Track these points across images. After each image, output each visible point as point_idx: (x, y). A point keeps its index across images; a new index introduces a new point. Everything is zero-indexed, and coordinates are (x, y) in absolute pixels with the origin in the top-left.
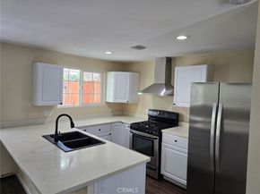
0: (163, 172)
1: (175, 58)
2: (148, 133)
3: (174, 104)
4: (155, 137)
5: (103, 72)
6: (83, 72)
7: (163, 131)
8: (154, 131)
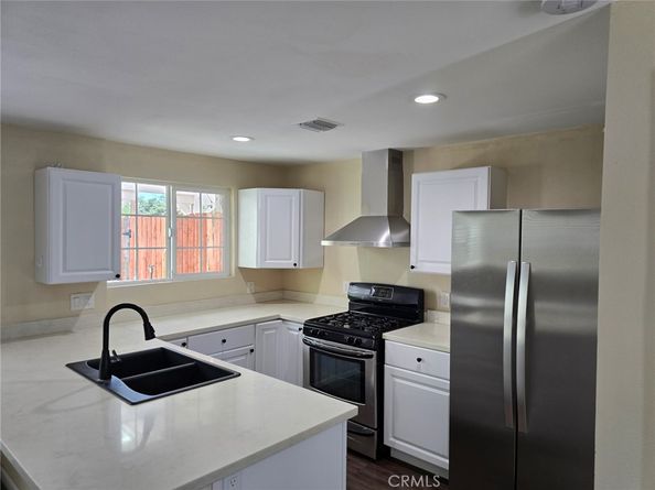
0: (389, 440)
1: (411, 152)
2: (350, 342)
3: (413, 267)
4: (368, 352)
5: (230, 190)
6: (174, 190)
7: (386, 335)
8: (365, 337)
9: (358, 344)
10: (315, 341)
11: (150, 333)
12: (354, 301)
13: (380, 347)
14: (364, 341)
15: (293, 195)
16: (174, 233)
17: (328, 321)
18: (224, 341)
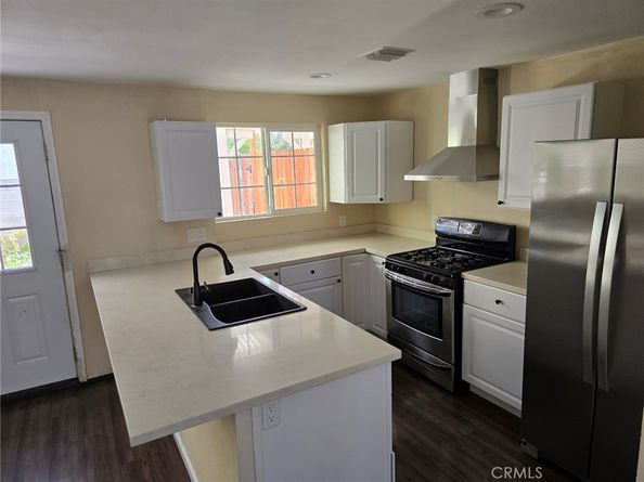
2: (428, 279)
3: (500, 203)
4: (445, 290)
5: (319, 126)
6: (268, 132)
7: (465, 275)
8: (444, 275)
9: (436, 282)
10: (396, 276)
11: (229, 269)
12: (441, 236)
13: (459, 286)
14: (442, 279)
15: (379, 127)
16: (269, 172)
17: (410, 257)
18: (313, 272)
